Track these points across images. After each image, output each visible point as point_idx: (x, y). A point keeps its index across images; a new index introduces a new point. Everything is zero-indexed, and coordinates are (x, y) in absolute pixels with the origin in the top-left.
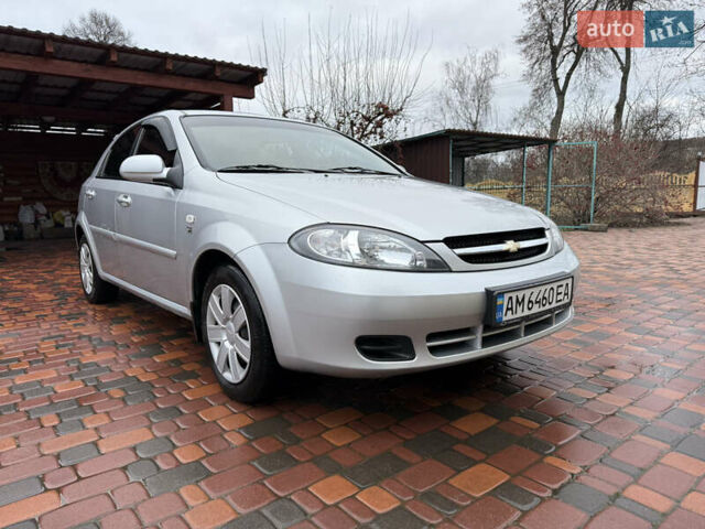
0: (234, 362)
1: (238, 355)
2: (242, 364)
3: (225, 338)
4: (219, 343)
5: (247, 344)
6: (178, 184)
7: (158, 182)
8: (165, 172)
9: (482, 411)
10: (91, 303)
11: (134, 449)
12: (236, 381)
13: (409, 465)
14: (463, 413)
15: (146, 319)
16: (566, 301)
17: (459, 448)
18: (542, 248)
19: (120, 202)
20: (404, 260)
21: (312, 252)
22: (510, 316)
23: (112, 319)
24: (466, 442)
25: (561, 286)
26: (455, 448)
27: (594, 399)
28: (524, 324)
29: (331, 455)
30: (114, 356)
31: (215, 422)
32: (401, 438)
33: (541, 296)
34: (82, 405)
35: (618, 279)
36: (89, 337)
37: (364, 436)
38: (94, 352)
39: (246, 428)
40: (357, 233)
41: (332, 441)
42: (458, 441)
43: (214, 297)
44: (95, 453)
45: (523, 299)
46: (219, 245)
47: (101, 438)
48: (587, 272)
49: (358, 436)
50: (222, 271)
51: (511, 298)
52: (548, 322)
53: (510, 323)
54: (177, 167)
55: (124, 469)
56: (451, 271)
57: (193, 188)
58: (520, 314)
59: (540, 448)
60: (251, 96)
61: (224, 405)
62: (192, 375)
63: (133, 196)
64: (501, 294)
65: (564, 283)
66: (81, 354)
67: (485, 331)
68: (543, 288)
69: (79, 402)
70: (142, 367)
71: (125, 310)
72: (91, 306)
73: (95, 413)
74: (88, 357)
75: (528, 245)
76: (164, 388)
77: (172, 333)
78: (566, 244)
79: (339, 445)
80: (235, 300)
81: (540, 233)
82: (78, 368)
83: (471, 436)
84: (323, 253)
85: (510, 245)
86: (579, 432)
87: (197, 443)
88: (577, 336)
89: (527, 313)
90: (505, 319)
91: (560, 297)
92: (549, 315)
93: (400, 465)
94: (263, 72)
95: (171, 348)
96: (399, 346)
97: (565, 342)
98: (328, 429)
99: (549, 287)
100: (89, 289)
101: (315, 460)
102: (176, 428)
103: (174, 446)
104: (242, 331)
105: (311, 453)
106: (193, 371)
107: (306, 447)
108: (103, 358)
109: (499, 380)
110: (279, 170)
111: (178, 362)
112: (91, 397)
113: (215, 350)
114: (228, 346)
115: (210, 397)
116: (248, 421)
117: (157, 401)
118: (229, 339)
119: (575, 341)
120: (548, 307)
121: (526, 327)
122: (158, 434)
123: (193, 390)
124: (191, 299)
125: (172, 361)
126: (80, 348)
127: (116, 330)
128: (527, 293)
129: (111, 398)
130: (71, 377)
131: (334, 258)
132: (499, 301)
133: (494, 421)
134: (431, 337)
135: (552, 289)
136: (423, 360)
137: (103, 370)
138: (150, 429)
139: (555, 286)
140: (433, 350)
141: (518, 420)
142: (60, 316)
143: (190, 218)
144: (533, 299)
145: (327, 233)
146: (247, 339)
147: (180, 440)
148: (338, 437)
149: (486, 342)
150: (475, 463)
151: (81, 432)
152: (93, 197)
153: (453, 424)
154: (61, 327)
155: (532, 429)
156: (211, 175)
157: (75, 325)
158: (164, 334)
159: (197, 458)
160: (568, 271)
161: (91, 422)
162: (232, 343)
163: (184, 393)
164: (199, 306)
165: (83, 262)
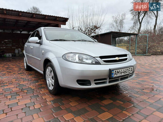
0: (51, 85)
1: (52, 84)
2: (53, 85)
3: (49, 79)
4: (48, 80)
5: (53, 81)
6: (41, 43)
7: (37, 43)
8: (39, 41)
9: (110, 99)
10: (26, 70)
11: (26, 104)
12: (51, 89)
13: (88, 111)
14: (105, 99)
15: (37, 74)
16: (131, 72)
17: (102, 108)
18: (126, 59)
19: (31, 48)
20: (90, 61)
21: (67, 59)
22: (115, 76)
23: (29, 74)
24: (103, 106)
25: (130, 69)
26: (101, 108)
27: (139, 97)
28: (120, 78)
29: (70, 108)
30: (27, 83)
31: (45, 99)
32: (88, 105)
33: (124, 71)
34: (17, 94)
35: (151, 67)
36: (23, 78)
37: (79, 104)
38: (23, 82)
39: (52, 101)
40: (78, 55)
41: (71, 105)
42: (102, 106)
43: (47, 69)
44: (17, 105)
45: (119, 72)
46: (48, 58)
47: (19, 101)
48: (143, 66)
49: (78, 104)
50: (49, 64)
51: (116, 71)
52: (127, 78)
53: (115, 78)
54: (41, 40)
55: (22, 109)
56: (101, 64)
57: (45, 45)
58: (118, 75)
59: (122, 108)
60: (65, 24)
61: (49, 95)
62: (44, 88)
63: (33, 47)
64: (113, 70)
65: (131, 68)
66: (20, 82)
67: (109, 79)
68: (125, 69)
69: (16, 93)
70: (33, 86)
71: (33, 72)
72: (26, 71)
73: (19, 96)
74: (22, 83)
75: (122, 58)
76: (36, 91)
77: (41, 78)
78: (133, 58)
79: (73, 106)
80: (51, 70)
81: (126, 55)
82: (19, 85)
83: (105, 105)
84: (70, 59)
85: (117, 58)
86: (133, 105)
87: (40, 104)
88: (138, 81)
89: (120, 75)
90: (114, 76)
91: (130, 71)
92: (127, 76)
93: (86, 111)
94: (68, 19)
95: (41, 81)
96: (87, 82)
97: (134, 82)
98: (71, 102)
99: (126, 69)
100: (25, 68)
101: (66, 109)
102: (36, 100)
103: (35, 104)
104: (52, 78)
105: (66, 107)
106: (44, 87)
107: (65, 106)
108: (25, 83)
109: (116, 91)
110: (64, 40)
111: (41, 84)
112: (20, 92)
113: (48, 82)
114: (50, 81)
115: (46, 93)
116: (53, 99)
117: (34, 93)
118: (50, 79)
119: (137, 82)
120: (126, 74)
121: (121, 78)
122: (32, 101)
123: (43, 91)
124: (43, 70)
125: (40, 84)
126: (20, 81)
127: (30, 77)
128: (120, 70)
129: (24, 92)
130: (17, 87)
131: (73, 61)
132: (113, 72)
133: (112, 101)
134: (95, 80)
135: (127, 69)
136: (93, 86)
137: (24, 86)
138: (30, 100)
139: (128, 68)
140: (96, 84)
141: (118, 101)
142: (18, 73)
143: (43, 51)
144: (122, 72)
145: (72, 55)
146: (53, 79)
147: (36, 103)
148: (73, 104)
149: (110, 82)
150: (105, 112)
151: (15, 100)
152: (26, 47)
153: (102, 102)
154: (18, 76)
155: (121, 104)
156: (48, 41)
157: (21, 75)
158: (40, 78)
159: (39, 107)
160: (132, 65)
161: (18, 97)
162: (51, 80)
163: (40, 92)
164: (45, 72)
165: (24, 62)
